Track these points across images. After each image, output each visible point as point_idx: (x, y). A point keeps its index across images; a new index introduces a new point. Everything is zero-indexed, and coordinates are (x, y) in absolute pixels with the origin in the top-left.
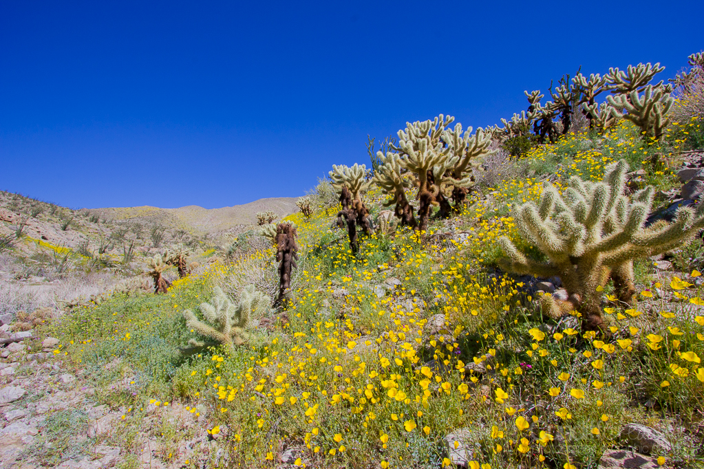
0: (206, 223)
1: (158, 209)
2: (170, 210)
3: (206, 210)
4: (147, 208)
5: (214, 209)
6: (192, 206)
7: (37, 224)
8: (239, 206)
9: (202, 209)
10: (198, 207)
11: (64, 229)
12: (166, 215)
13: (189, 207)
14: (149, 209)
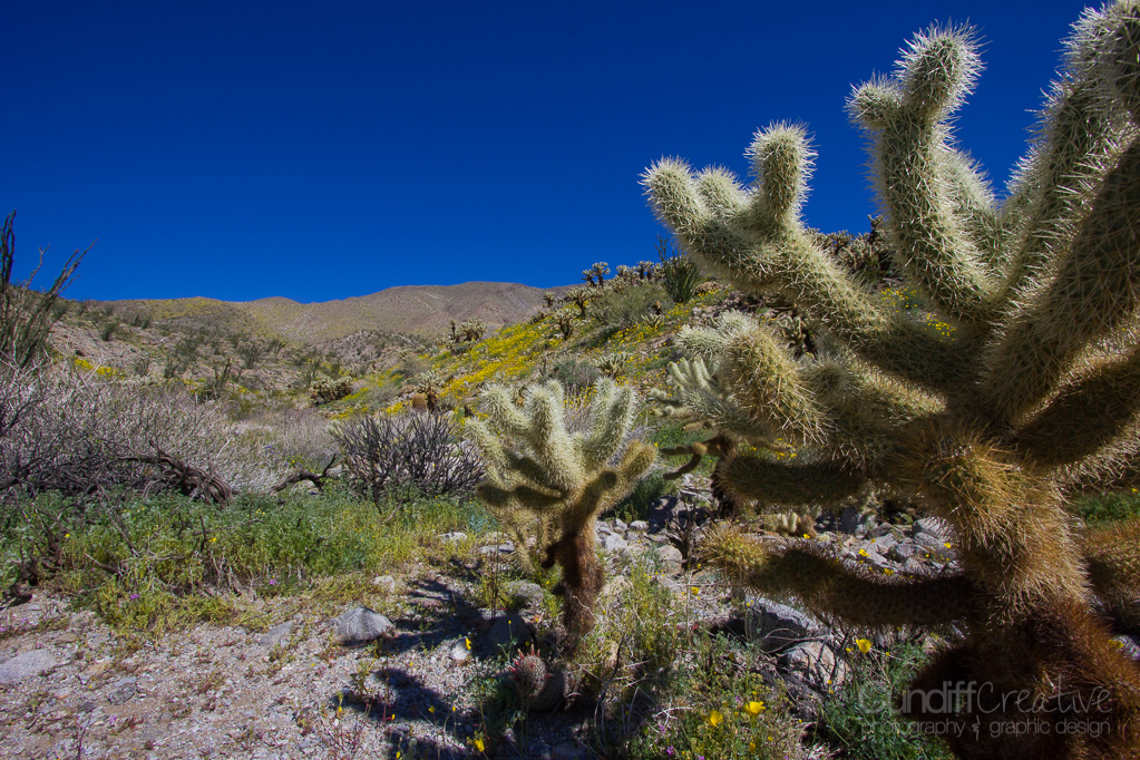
0: (302, 327)
1: (220, 302)
2: (239, 305)
3: (299, 305)
4: (201, 301)
5: (314, 304)
6: (276, 298)
7: (64, 330)
8: (355, 299)
9: (293, 304)
10: (286, 300)
11: (106, 338)
12: (234, 313)
13: (271, 299)
14: (203, 303)
